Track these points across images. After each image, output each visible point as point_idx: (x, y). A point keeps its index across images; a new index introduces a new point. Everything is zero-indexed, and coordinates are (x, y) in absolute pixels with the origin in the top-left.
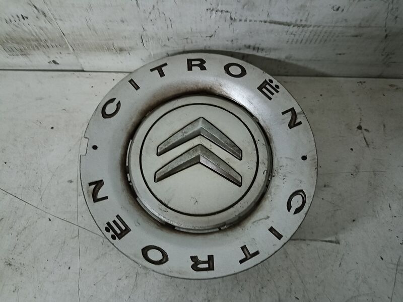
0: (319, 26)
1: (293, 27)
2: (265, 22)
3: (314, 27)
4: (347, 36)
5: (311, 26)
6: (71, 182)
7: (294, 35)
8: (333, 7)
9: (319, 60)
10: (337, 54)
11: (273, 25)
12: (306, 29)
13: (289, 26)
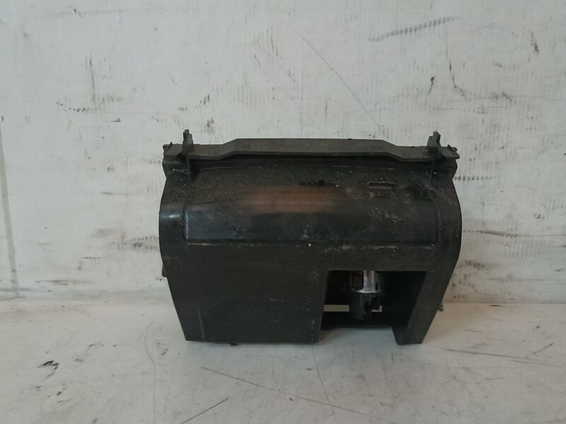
0: (529, 236)
1: (507, 236)
2: (481, 232)
3: (525, 236)
4: (557, 247)
5: (521, 236)
6: (309, 369)
7: (509, 246)
8: (535, 215)
9: (541, 280)
10: (556, 270)
11: (488, 235)
12: (518, 238)
13: (502, 235)
